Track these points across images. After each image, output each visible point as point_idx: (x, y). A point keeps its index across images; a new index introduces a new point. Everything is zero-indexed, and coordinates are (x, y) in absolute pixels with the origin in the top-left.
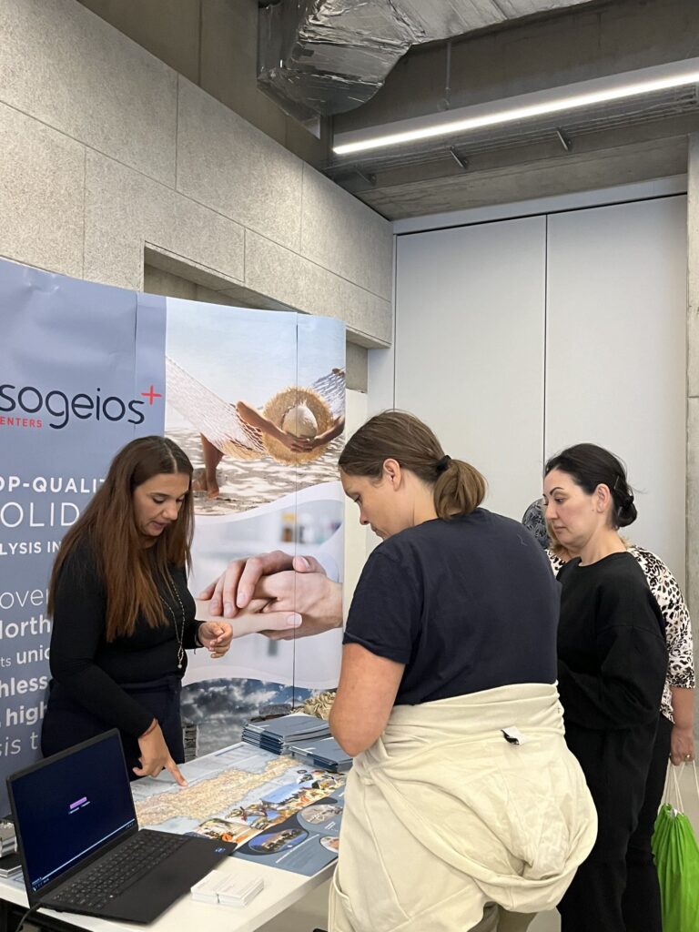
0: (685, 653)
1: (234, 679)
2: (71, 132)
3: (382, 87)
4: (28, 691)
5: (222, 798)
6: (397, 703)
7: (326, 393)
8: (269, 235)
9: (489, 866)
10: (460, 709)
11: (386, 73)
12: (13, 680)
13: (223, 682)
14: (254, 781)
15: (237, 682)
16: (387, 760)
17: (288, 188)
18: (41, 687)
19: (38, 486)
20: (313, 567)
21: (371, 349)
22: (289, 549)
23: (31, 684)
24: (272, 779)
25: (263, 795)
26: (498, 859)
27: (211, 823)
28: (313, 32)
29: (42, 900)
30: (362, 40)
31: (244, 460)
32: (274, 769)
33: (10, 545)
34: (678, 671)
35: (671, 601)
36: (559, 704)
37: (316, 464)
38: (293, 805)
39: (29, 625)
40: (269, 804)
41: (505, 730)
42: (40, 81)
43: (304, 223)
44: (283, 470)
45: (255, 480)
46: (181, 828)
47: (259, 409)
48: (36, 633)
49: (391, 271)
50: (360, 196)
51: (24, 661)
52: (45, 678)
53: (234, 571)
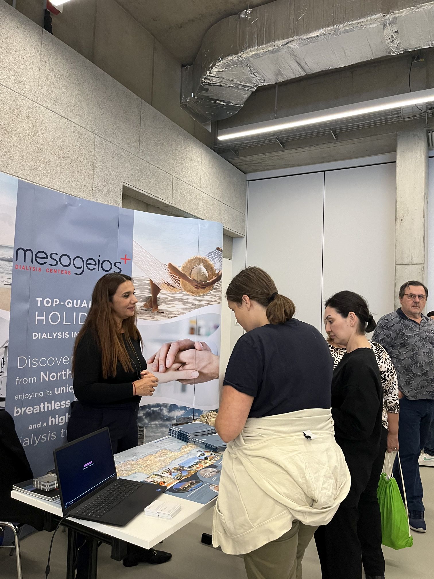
0: (395, 395)
1: (164, 404)
2: (88, 127)
3: (243, 107)
4: (61, 408)
5: (159, 464)
6: (250, 416)
7: (213, 260)
8: (184, 180)
9: (295, 501)
10: (281, 420)
11: (244, 100)
12: (53, 402)
13: (158, 405)
14: (175, 456)
15: (165, 406)
16: (245, 445)
17: (195, 157)
18: (67, 406)
19: (68, 304)
20: (205, 348)
21: (234, 238)
22: (193, 338)
23: (62, 404)
24: (184, 455)
25: (180, 462)
26: (300, 498)
27: (154, 476)
28: (209, 79)
29: (69, 513)
30: (233, 84)
31: (171, 293)
32: (185, 450)
33: (53, 333)
34: (391, 404)
35: (388, 368)
36: (332, 419)
37: (207, 295)
38: (195, 468)
39: (62, 374)
40: (183, 467)
41: (304, 432)
42: (73, 102)
43: (203, 174)
44: (191, 298)
45: (176, 303)
46: (139, 478)
47: (179, 267)
48: (65, 378)
49: (245, 199)
50: (230, 161)
51: (59, 392)
52: (69, 401)
53: (165, 349)
